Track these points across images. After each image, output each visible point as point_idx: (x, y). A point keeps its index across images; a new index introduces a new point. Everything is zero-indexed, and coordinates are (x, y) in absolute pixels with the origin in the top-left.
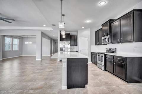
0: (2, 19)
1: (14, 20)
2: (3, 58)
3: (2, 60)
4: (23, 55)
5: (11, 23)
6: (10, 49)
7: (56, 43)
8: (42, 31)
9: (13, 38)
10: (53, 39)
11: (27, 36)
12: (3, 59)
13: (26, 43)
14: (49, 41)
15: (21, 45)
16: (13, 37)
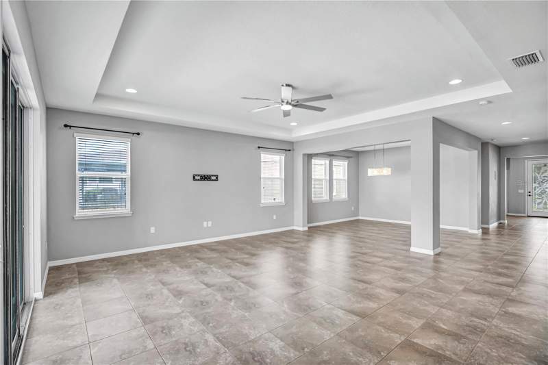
0: (300, 103)
1: (329, 97)
2: (308, 223)
3: (306, 229)
4: (360, 218)
5: (322, 110)
6: (326, 197)
7: (508, 160)
8: (438, 115)
9: (332, 157)
10: (495, 142)
11: (372, 148)
12: (309, 228)
13: (372, 172)
14: (471, 157)
15: (356, 180)
16: (333, 155)
